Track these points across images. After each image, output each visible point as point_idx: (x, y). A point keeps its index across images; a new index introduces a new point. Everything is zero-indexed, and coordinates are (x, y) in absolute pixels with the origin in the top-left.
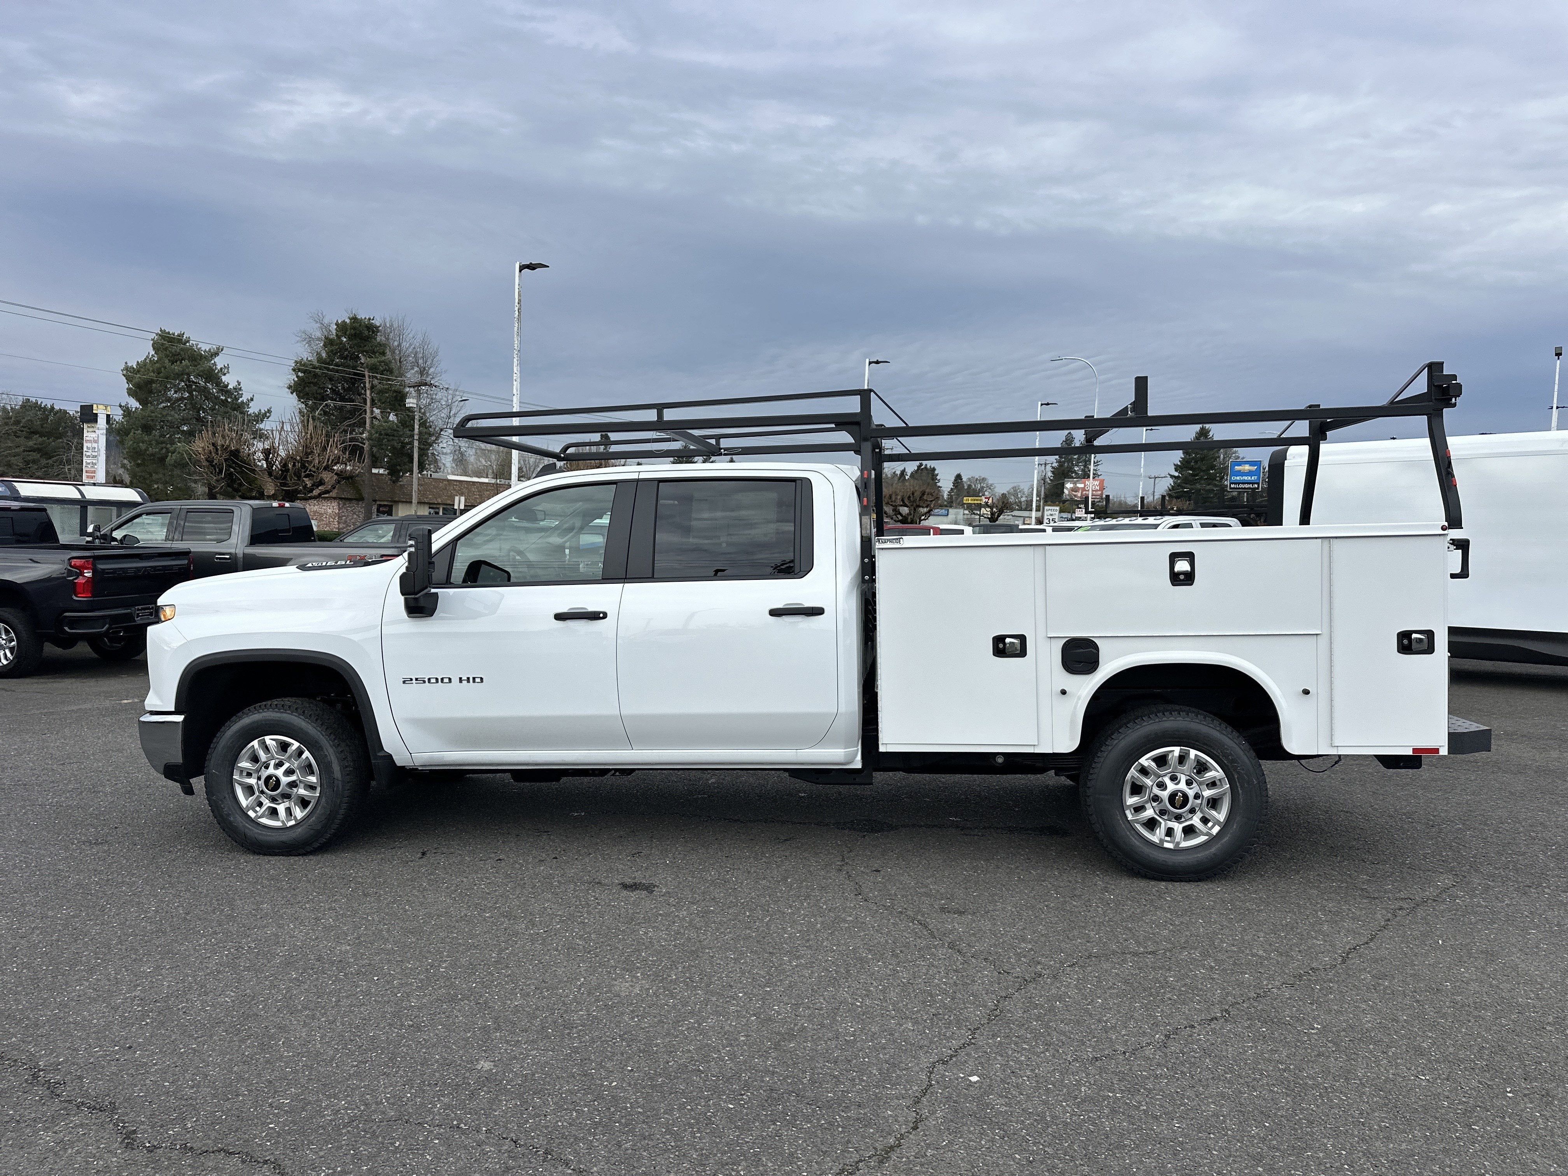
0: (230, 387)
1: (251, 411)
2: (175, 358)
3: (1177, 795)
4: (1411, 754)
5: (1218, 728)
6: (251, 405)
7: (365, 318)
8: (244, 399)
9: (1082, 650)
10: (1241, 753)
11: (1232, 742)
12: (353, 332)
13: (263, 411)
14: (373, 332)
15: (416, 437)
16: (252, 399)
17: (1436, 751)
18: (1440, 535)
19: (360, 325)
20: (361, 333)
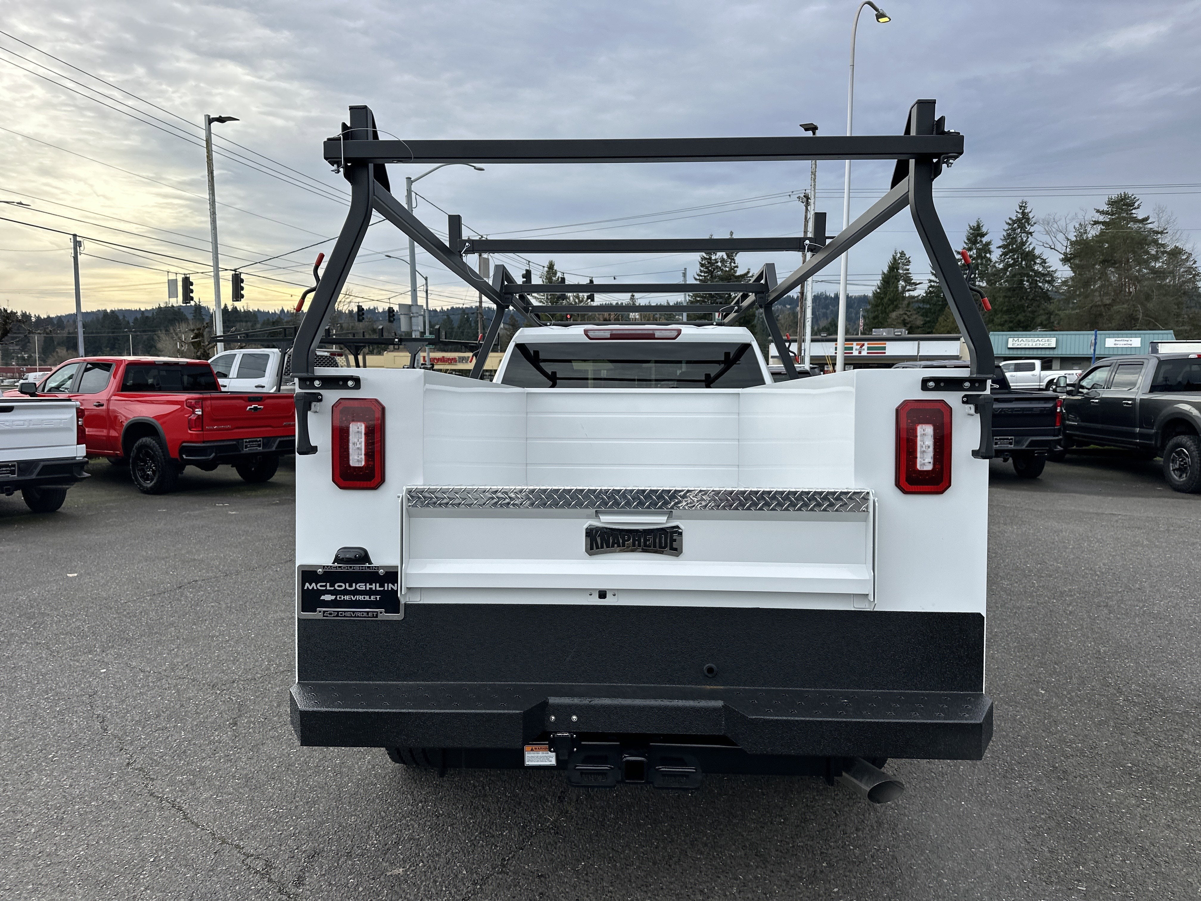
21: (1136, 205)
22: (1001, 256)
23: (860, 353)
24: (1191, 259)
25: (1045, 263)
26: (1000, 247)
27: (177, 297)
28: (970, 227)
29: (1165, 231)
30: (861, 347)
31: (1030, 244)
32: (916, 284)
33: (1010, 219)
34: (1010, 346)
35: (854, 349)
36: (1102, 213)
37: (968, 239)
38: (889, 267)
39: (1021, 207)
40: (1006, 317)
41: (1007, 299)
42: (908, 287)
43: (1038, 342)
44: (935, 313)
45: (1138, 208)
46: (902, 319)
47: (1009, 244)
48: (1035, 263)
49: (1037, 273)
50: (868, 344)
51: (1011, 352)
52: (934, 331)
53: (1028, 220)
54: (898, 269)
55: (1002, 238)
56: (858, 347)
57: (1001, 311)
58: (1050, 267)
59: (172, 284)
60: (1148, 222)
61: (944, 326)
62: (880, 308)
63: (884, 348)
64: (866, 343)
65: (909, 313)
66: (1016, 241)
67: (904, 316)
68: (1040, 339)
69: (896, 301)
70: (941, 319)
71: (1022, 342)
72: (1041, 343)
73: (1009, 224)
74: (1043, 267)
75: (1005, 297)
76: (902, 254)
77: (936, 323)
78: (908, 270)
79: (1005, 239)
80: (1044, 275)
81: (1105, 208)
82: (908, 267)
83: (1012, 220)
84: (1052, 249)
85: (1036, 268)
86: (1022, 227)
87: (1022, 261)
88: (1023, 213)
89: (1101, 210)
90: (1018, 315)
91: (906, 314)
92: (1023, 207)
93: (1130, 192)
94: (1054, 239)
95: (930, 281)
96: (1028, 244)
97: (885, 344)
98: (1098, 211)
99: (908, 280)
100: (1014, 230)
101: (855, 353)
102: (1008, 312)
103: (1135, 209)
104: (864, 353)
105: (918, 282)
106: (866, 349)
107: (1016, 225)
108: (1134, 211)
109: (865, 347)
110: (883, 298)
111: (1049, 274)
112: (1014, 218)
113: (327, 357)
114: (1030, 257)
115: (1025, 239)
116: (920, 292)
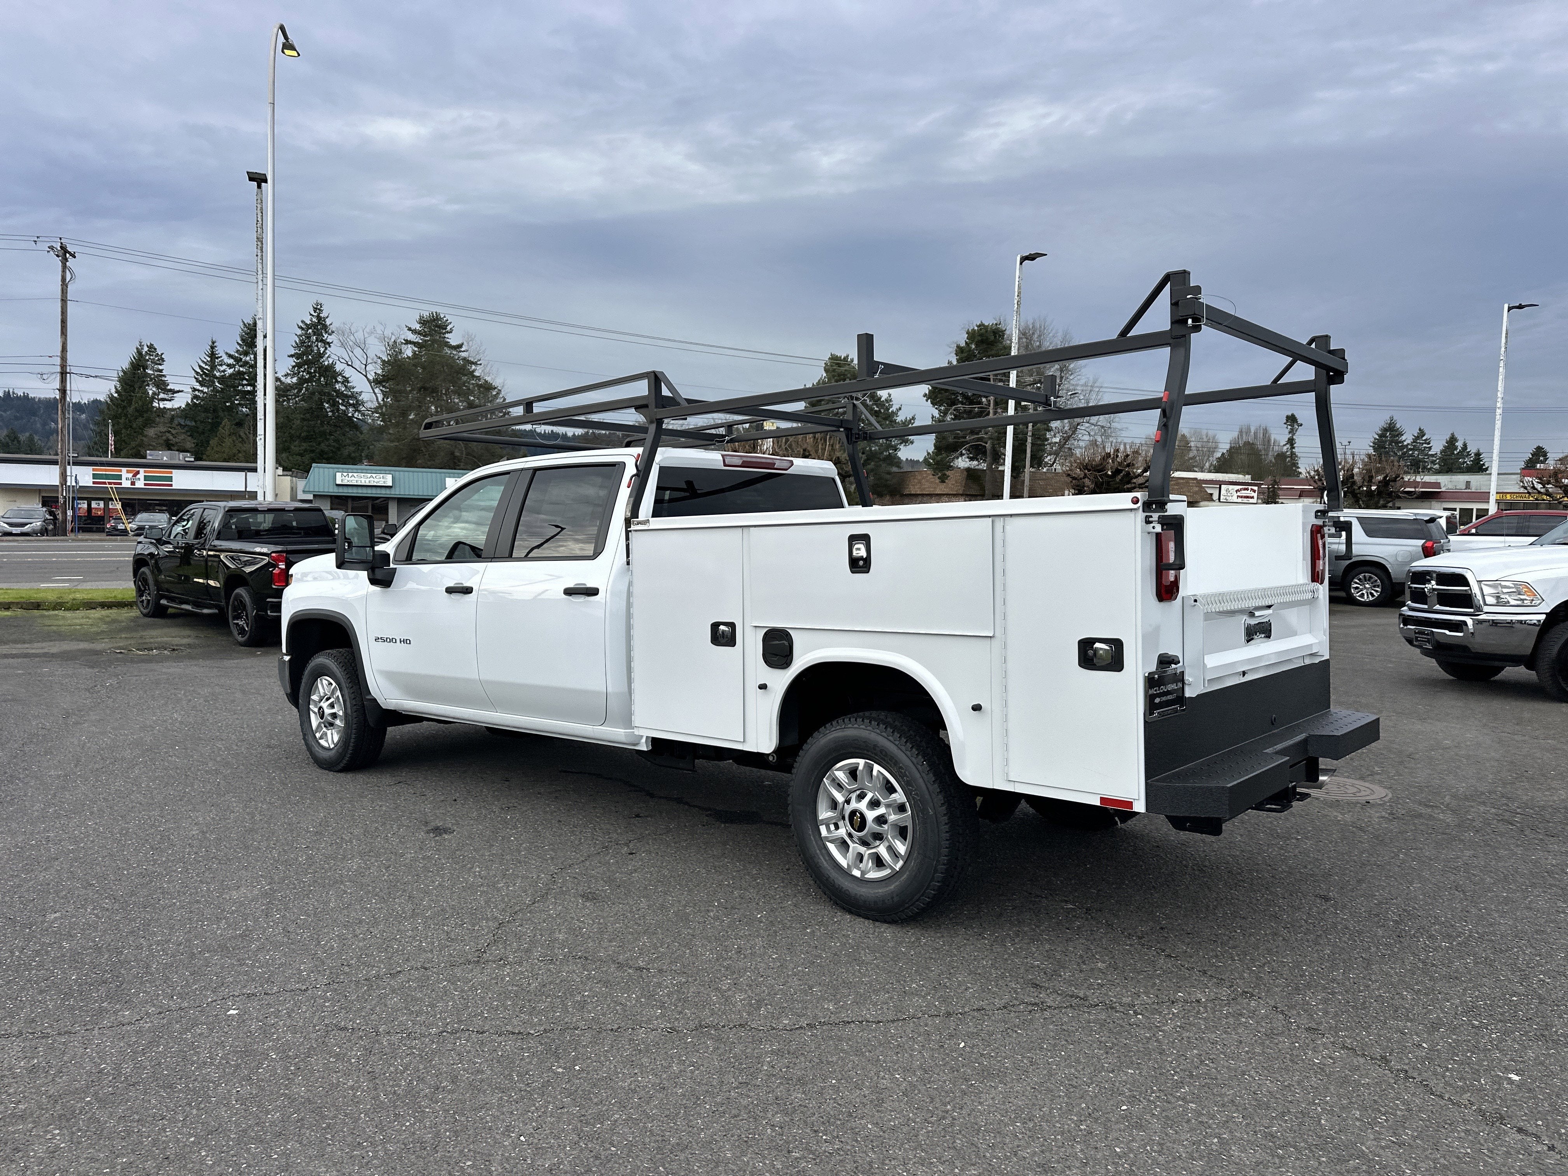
0: (883, 399)
1: (899, 419)
2: (842, 377)
3: (855, 815)
4: (1099, 804)
5: (897, 743)
6: (899, 413)
7: (993, 324)
8: (894, 409)
9: (778, 642)
10: (918, 775)
11: (908, 759)
12: (980, 338)
13: (908, 419)
14: (1000, 336)
15: (1030, 434)
16: (900, 409)
17: (1130, 804)
18: (1131, 510)
19: (986, 331)
20: (987, 339)
21: (449, 328)
22: (294, 367)
23: (133, 483)
24: (501, 396)
25: (348, 382)
26: (292, 356)
28: (244, 324)
29: (479, 363)
30: (135, 475)
31: (329, 357)
32: (174, 392)
33: (303, 322)
34: (339, 482)
35: (124, 478)
36: (414, 332)
37: (242, 340)
38: (132, 363)
39: (315, 310)
40: (305, 445)
41: (305, 423)
42: (162, 396)
43: (372, 479)
44: (203, 433)
45: (450, 333)
46: (164, 438)
47: (303, 354)
48: (337, 382)
49: (339, 394)
50: (145, 472)
51: (341, 490)
52: (204, 457)
53: (325, 327)
54: (145, 367)
55: (294, 344)
56: (130, 475)
57: (299, 437)
58: (353, 388)
60: (462, 349)
61: (217, 452)
62: (122, 421)
63: (170, 479)
64: (142, 470)
65: (173, 432)
66: (312, 351)
67: (168, 434)
68: (374, 475)
69: (146, 412)
70: (213, 442)
71: (353, 478)
72: (376, 480)
73: (301, 328)
74: (346, 386)
75: (303, 419)
76: (151, 347)
77: (206, 448)
78: (161, 371)
79: (297, 346)
80: (347, 396)
81: (418, 327)
82: (160, 367)
83: (306, 324)
84: (348, 365)
85: (337, 386)
86: (318, 334)
87: (320, 377)
88: (318, 317)
89: (413, 328)
90: (319, 444)
91: (169, 432)
92: (318, 309)
93: (443, 312)
94: (350, 353)
95: (194, 390)
96: (326, 356)
97: (171, 473)
98: (410, 329)
99: (162, 385)
100: (309, 337)
101: (126, 484)
102: (307, 439)
103: (448, 332)
104: (140, 484)
105: (177, 389)
106: (142, 478)
107: (310, 331)
108: (447, 335)
109: (141, 475)
110: (125, 407)
111: (353, 396)
112: (308, 322)
114: (329, 372)
115: (322, 350)
116: (180, 402)
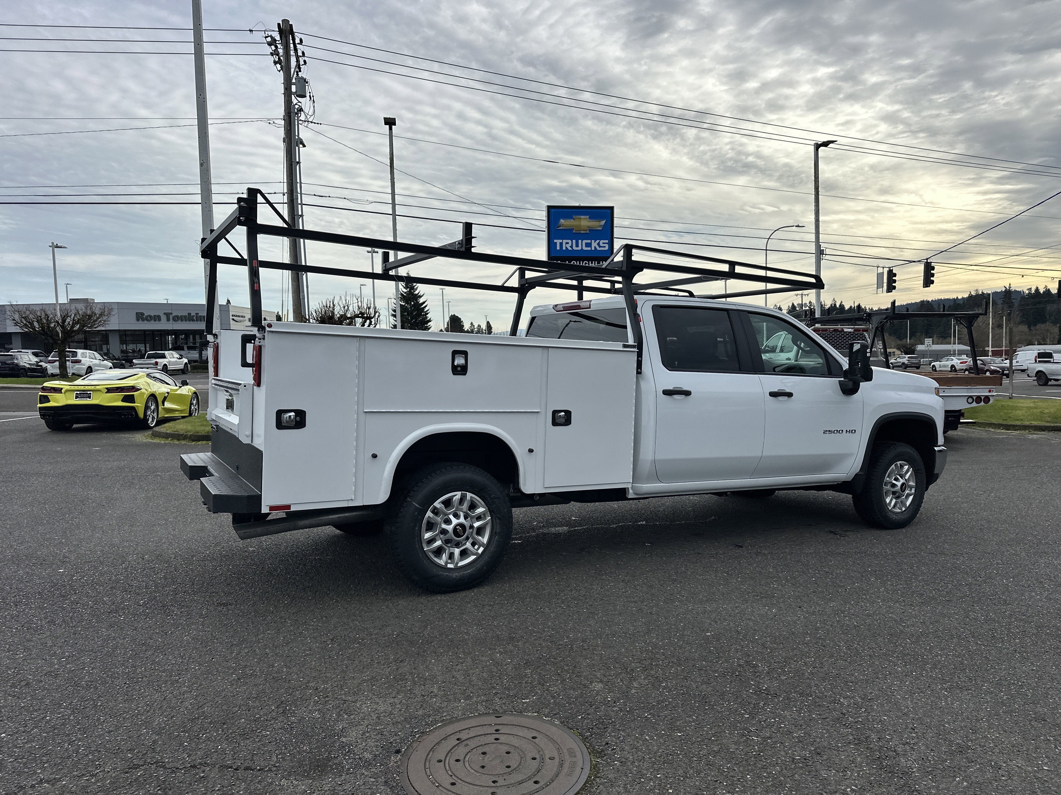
27: (883, 288)
59: (880, 276)
113: (850, 332)
